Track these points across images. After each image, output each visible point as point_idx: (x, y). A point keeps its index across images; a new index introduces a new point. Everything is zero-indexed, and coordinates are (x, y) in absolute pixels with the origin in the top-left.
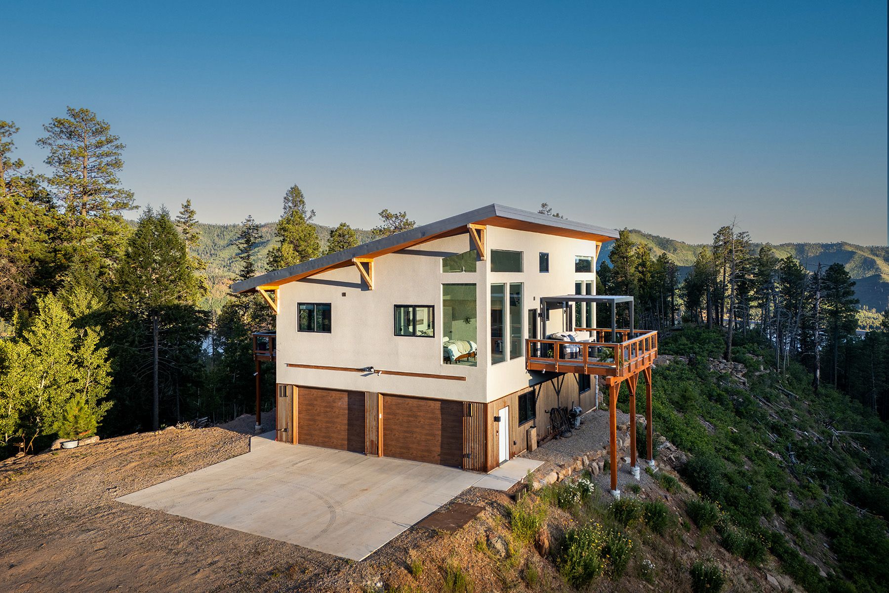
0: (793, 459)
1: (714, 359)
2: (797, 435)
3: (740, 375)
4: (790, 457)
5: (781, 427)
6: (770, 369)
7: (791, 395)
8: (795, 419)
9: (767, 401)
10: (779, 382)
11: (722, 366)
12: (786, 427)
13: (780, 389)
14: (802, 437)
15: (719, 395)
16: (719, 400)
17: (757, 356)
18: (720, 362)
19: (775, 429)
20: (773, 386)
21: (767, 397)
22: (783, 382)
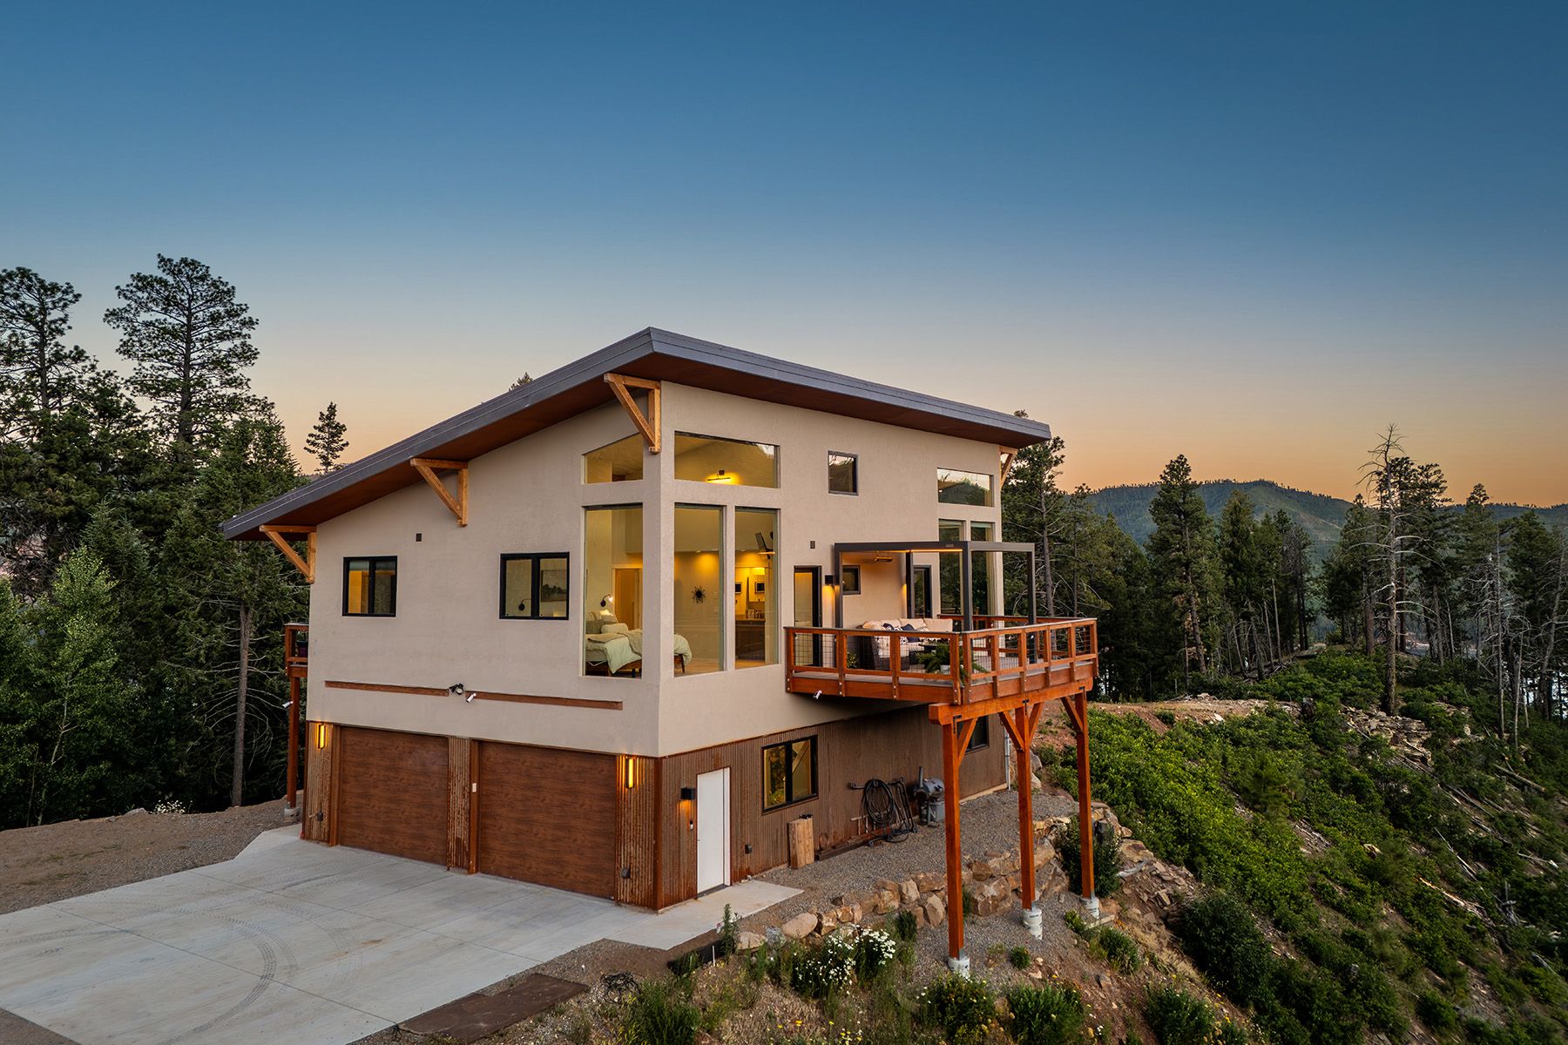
0: (1512, 917)
1: (1358, 708)
2: (1533, 867)
3: (1415, 743)
4: (1506, 912)
5: (1493, 849)
6: (1485, 732)
7: (1529, 785)
8: (1533, 834)
9: (1472, 796)
10: (1503, 759)
11: (1374, 723)
12: (1506, 850)
13: (1505, 774)
14: (1544, 870)
15: (1355, 779)
16: (1356, 789)
17: (1459, 705)
18: (1371, 716)
19: (1480, 852)
20: (1489, 767)
21: (1471, 788)
22: (1515, 759)
